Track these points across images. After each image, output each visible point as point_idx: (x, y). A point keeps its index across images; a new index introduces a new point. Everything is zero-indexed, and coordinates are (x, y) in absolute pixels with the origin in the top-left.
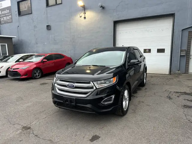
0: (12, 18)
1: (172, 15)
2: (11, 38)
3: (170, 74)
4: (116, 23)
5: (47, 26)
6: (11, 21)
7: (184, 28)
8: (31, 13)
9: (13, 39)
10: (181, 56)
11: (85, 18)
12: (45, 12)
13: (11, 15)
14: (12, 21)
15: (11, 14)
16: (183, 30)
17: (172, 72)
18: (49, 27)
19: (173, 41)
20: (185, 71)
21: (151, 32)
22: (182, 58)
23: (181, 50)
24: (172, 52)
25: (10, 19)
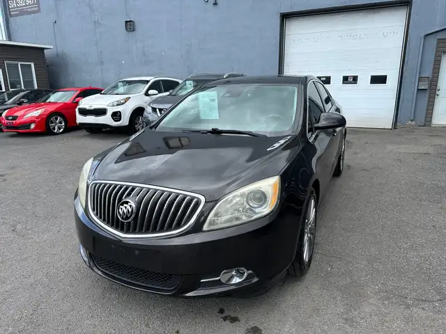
0: (38, 2)
1: (407, 4)
2: (42, 49)
3: (395, 129)
4: (285, 18)
5: (126, 22)
6: (37, 9)
7: (429, 32)
9: (45, 50)
10: (418, 90)
11: (215, 4)
16: (426, 36)
17: (398, 124)
18: (130, 26)
19: (406, 59)
20: (426, 121)
21: (360, 38)
22: (422, 95)
23: (421, 79)
24: (401, 83)
25: (34, 4)
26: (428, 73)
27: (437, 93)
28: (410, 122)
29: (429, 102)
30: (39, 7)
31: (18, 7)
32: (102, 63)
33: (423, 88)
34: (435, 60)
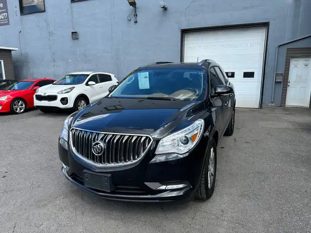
0: (8, 17)
1: (266, 25)
2: (10, 51)
3: (261, 108)
5: (72, 32)
6: (7, 22)
7: (282, 44)
8: (44, 11)
9: (12, 52)
10: (276, 82)
11: (136, 22)
12: (70, 11)
13: (7, 12)
14: (9, 22)
15: (7, 9)
16: (279, 46)
17: (263, 105)
18: (75, 35)
19: (266, 62)
20: (281, 103)
21: (235, 47)
22: (278, 86)
23: (277, 75)
24: (264, 77)
25: (5, 19)
26: (281, 71)
27: (288, 84)
28: (271, 104)
29: (283, 90)
32: (54, 61)
33: (279, 81)
34: (286, 62)
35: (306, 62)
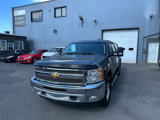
1: (138, 29)
2: (26, 37)
4: (103, 31)
8: (42, 21)
11: (82, 26)
12: (53, 21)
13: (25, 21)
16: (144, 38)
17: (138, 62)
18: (55, 31)
19: (139, 44)
20: (146, 61)
21: (125, 37)
22: (144, 54)
23: (143, 49)
24: (138, 50)
25: (24, 23)
26: (145, 48)
27: (148, 53)
28: (141, 62)
29: (146, 56)
30: (25, 24)
31: (18, 24)
32: (45, 42)
33: (144, 52)
34: (147, 44)
35: (156, 44)
